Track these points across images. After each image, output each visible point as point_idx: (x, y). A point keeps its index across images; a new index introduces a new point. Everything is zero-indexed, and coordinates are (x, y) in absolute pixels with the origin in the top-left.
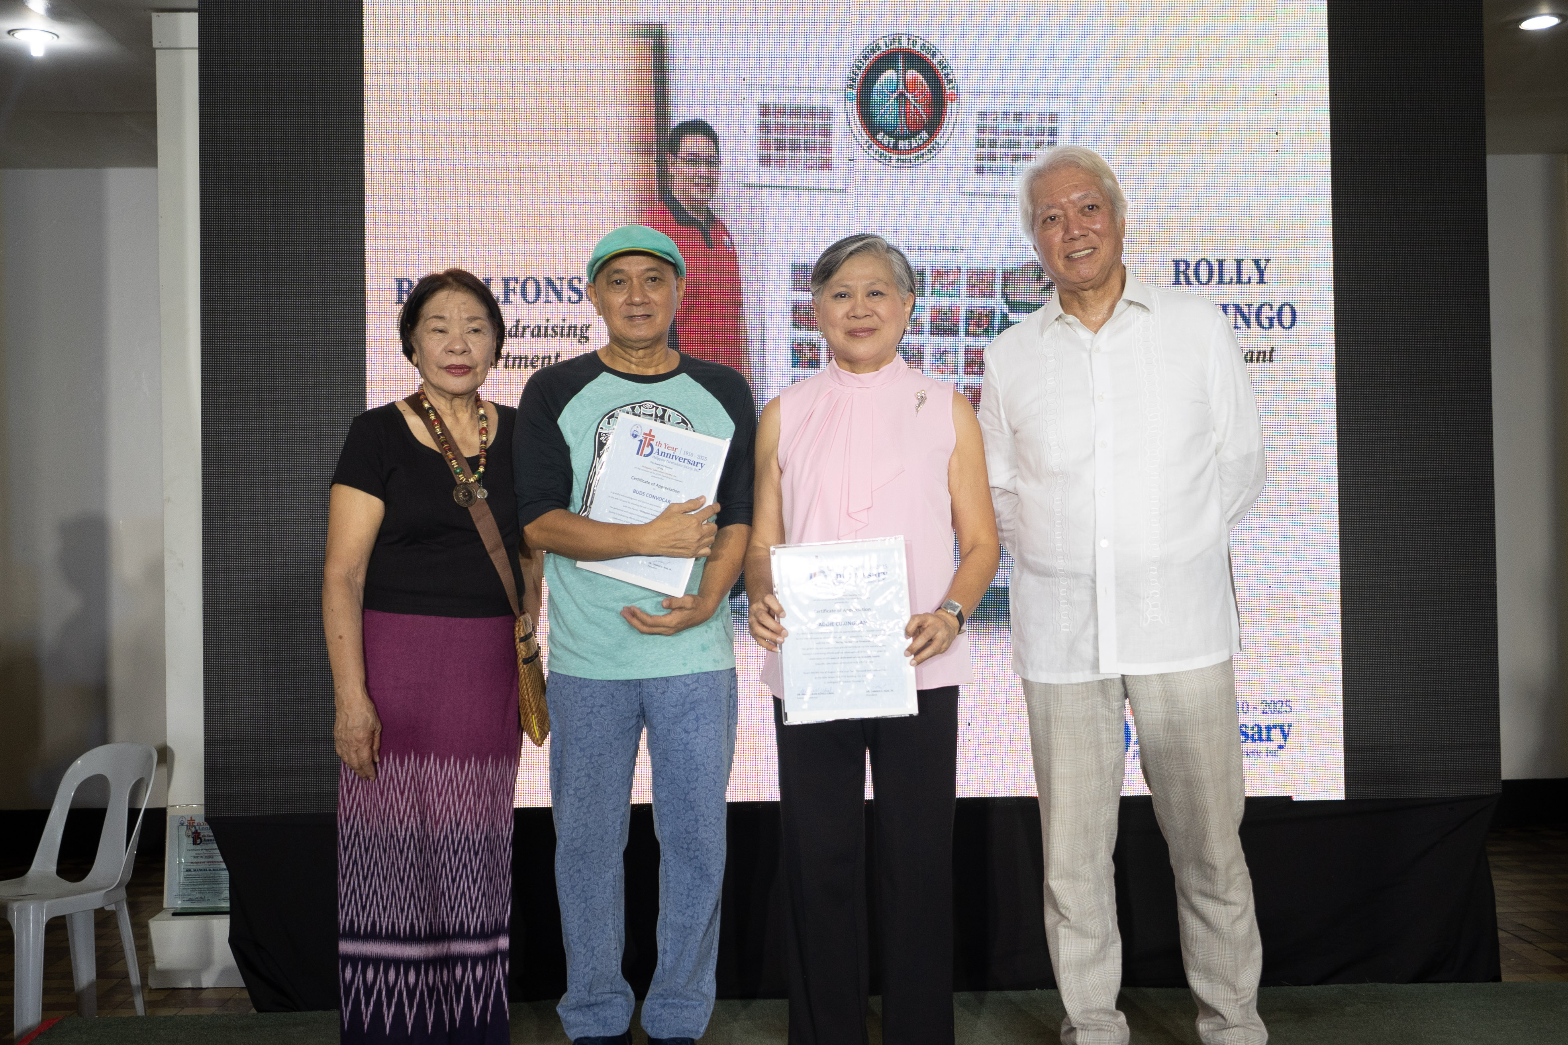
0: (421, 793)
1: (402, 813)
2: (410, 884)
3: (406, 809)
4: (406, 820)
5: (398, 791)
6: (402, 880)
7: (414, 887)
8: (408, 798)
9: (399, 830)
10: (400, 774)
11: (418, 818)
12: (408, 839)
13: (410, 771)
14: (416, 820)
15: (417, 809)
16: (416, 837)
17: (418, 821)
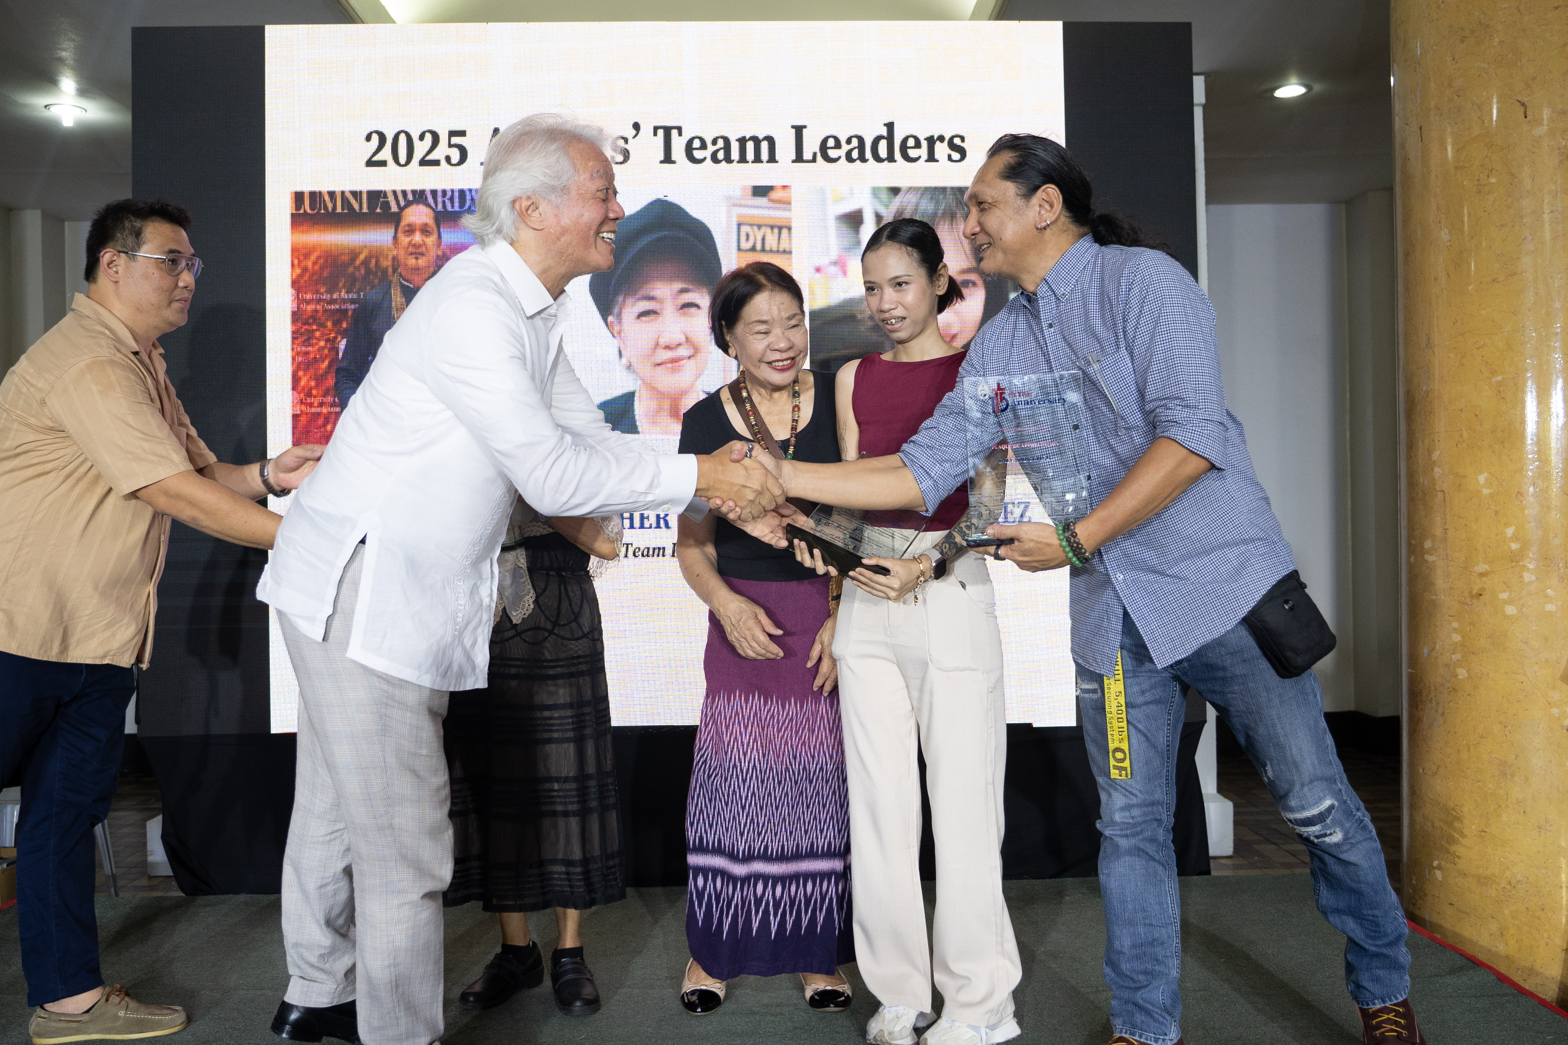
0: (763, 729)
1: (745, 746)
2: (751, 811)
3: (749, 742)
4: (749, 753)
5: (742, 726)
6: (743, 808)
7: (754, 814)
8: (751, 732)
9: (743, 761)
10: (744, 710)
11: (761, 751)
12: (751, 770)
13: (754, 708)
14: (759, 753)
15: (759, 743)
16: (758, 769)
17: (761, 754)
